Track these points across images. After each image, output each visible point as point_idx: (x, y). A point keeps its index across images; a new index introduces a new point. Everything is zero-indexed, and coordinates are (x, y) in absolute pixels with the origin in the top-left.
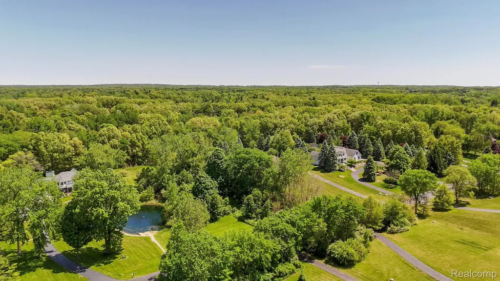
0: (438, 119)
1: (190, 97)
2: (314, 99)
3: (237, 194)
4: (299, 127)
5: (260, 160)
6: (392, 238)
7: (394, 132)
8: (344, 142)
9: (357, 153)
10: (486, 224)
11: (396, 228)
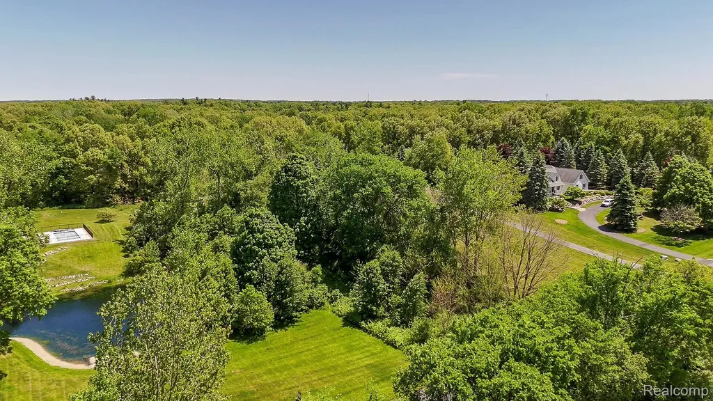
3: (340, 257)
5: (395, 181)
9: (581, 177)
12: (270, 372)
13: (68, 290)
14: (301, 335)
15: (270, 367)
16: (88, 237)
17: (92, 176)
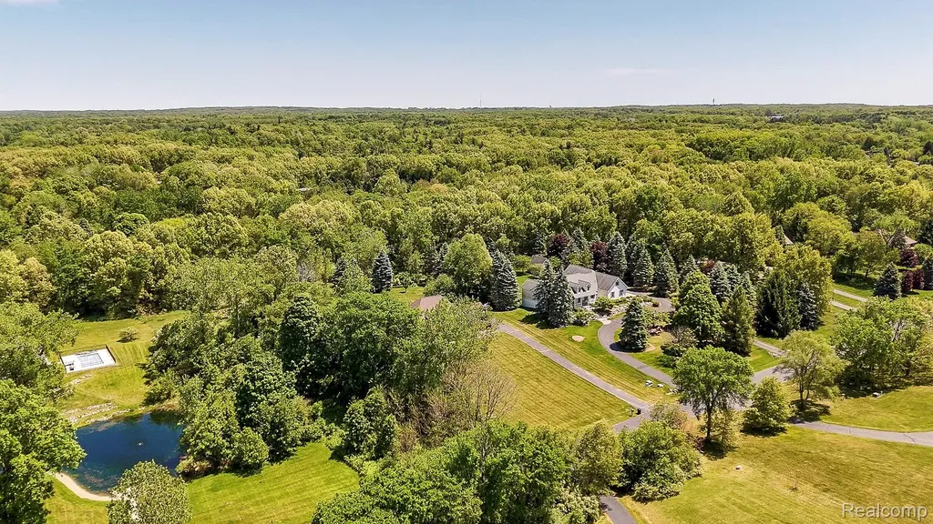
0: (798, 199)
1: (336, 138)
2: (568, 147)
4: (511, 223)
6: (639, 514)
7: (699, 238)
8: (597, 258)
9: (618, 284)
10: (852, 477)
11: (652, 489)
12: (257, 503)
13: (93, 420)
14: (292, 469)
15: (258, 499)
16: (112, 362)
17: (115, 288)
